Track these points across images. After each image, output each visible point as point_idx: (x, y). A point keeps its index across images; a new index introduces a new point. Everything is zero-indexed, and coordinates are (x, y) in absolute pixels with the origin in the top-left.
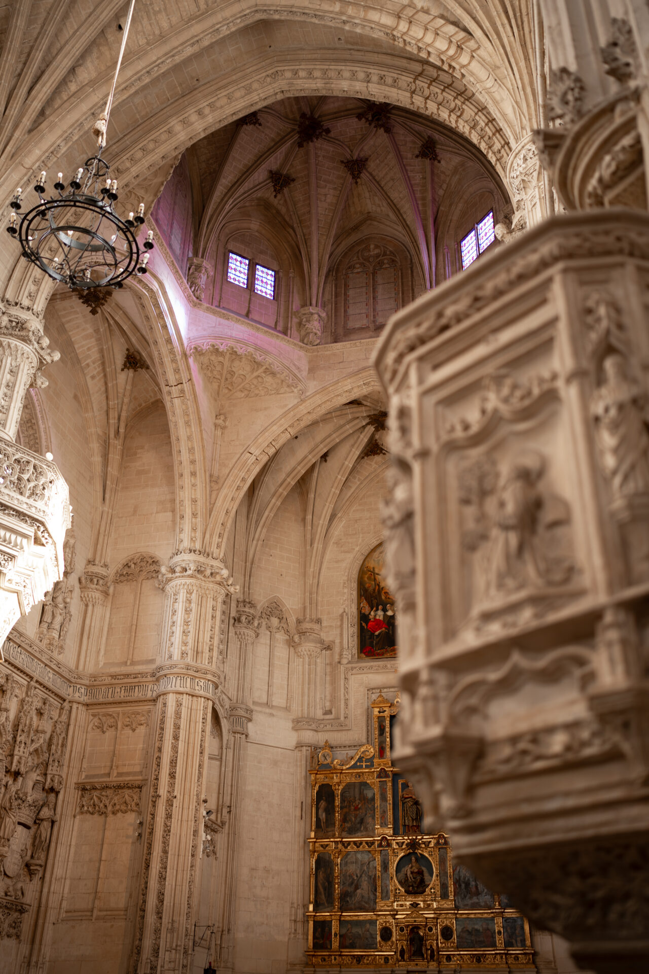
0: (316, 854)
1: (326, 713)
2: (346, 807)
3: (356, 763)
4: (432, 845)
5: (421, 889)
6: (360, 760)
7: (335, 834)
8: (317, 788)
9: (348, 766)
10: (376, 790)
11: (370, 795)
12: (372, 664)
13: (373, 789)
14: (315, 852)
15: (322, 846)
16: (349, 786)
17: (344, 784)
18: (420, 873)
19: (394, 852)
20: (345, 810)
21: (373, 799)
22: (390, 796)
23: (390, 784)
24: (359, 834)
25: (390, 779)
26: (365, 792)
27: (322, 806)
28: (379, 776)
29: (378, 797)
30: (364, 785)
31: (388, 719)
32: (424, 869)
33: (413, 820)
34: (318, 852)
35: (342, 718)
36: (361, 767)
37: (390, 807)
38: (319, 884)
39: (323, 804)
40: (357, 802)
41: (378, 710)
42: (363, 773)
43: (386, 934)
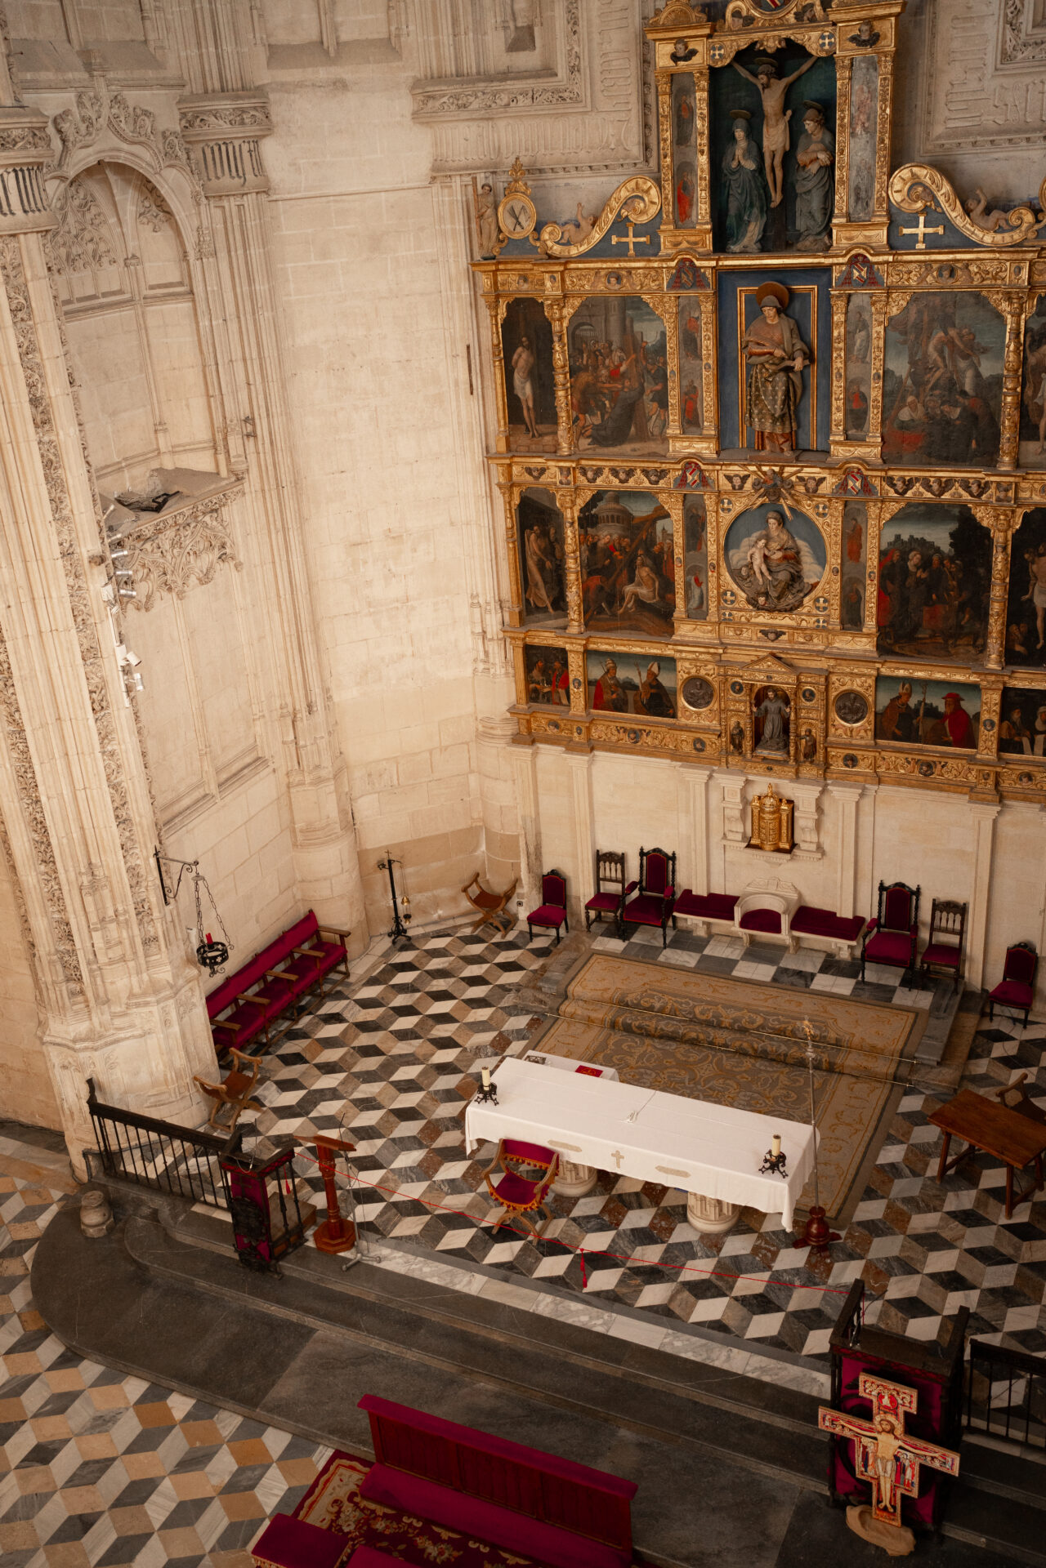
0: (516, 491)
1: (514, 46)
2: (586, 369)
3: (606, 238)
4: (825, 488)
5: (790, 599)
6: (620, 225)
7: (556, 448)
8: (502, 312)
9: (584, 248)
10: (669, 326)
11: (651, 338)
13: (659, 318)
14: (512, 486)
15: (529, 471)
16: (591, 308)
17: (577, 302)
18: (792, 558)
19: (720, 501)
20: (585, 378)
21: (661, 349)
22: (707, 345)
23: (708, 307)
24: (627, 448)
25: (710, 291)
26: (638, 327)
27: (522, 363)
28: (676, 283)
29: (671, 345)
30: (632, 305)
31: (704, 84)
32: (801, 543)
33: (774, 423)
34: (519, 485)
35: (562, 71)
36: (621, 252)
37: (708, 378)
38: (532, 564)
39: (522, 357)
40: (617, 355)
41: (669, 48)
42: (629, 271)
43: (700, 692)
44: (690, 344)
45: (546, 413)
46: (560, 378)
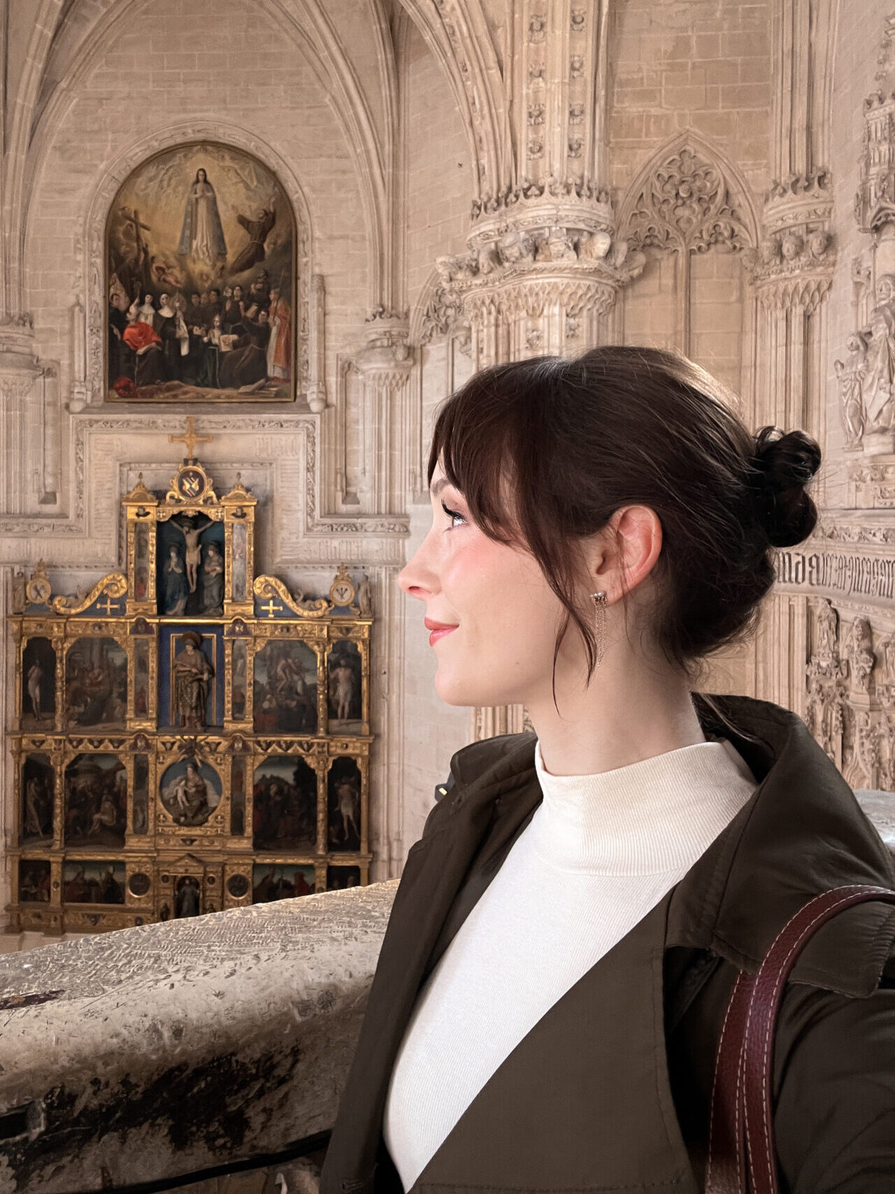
0: (24, 755)
1: (44, 501)
2: (75, 679)
3: (94, 605)
4: (221, 748)
5: (200, 817)
6: (103, 598)
7: (54, 727)
8: (24, 644)
9: (79, 610)
10: (130, 654)
11: (118, 662)
12: (128, 417)
13: (124, 650)
14: (22, 751)
15: (34, 742)
16: (82, 644)
17: (73, 640)
18: (202, 791)
19: (157, 758)
20: (75, 684)
21: (124, 667)
22: (153, 664)
23: (153, 645)
24: (100, 726)
25: (155, 636)
26: (110, 655)
27: (34, 675)
28: (135, 630)
29: (131, 665)
30: (108, 643)
31: (154, 529)
32: (207, 782)
33: (192, 709)
34: (27, 751)
35: (72, 514)
36: (102, 613)
37: (152, 684)
39: (35, 672)
40: (96, 671)
41: (135, 510)
42: (107, 623)
43: (140, 884)
44: (142, 665)
45: (48, 705)
46: (59, 684)
